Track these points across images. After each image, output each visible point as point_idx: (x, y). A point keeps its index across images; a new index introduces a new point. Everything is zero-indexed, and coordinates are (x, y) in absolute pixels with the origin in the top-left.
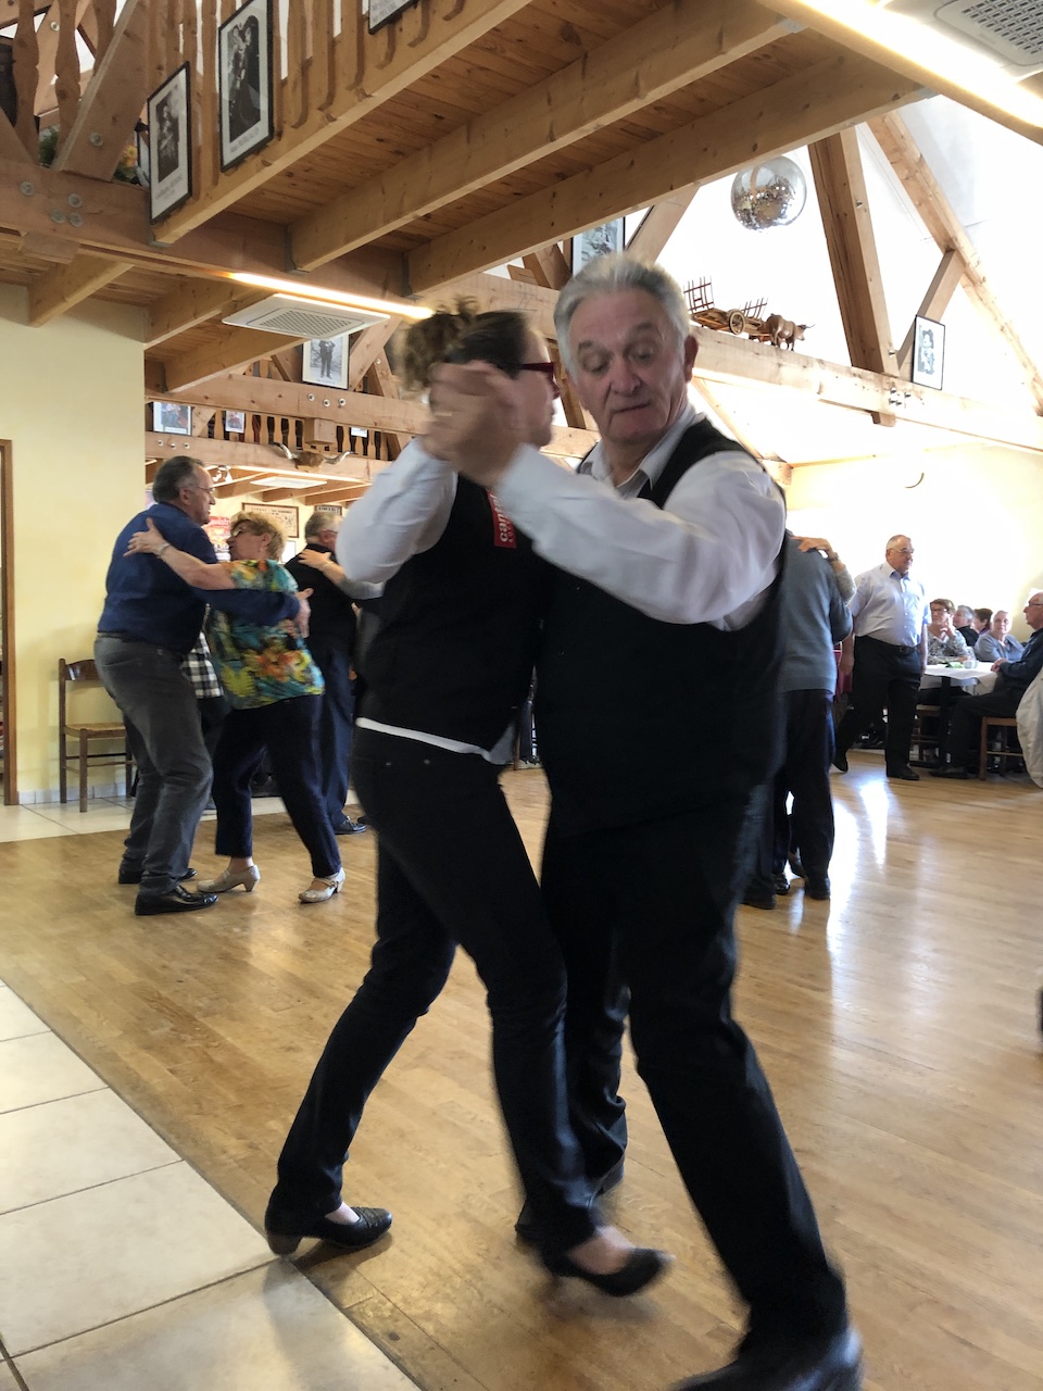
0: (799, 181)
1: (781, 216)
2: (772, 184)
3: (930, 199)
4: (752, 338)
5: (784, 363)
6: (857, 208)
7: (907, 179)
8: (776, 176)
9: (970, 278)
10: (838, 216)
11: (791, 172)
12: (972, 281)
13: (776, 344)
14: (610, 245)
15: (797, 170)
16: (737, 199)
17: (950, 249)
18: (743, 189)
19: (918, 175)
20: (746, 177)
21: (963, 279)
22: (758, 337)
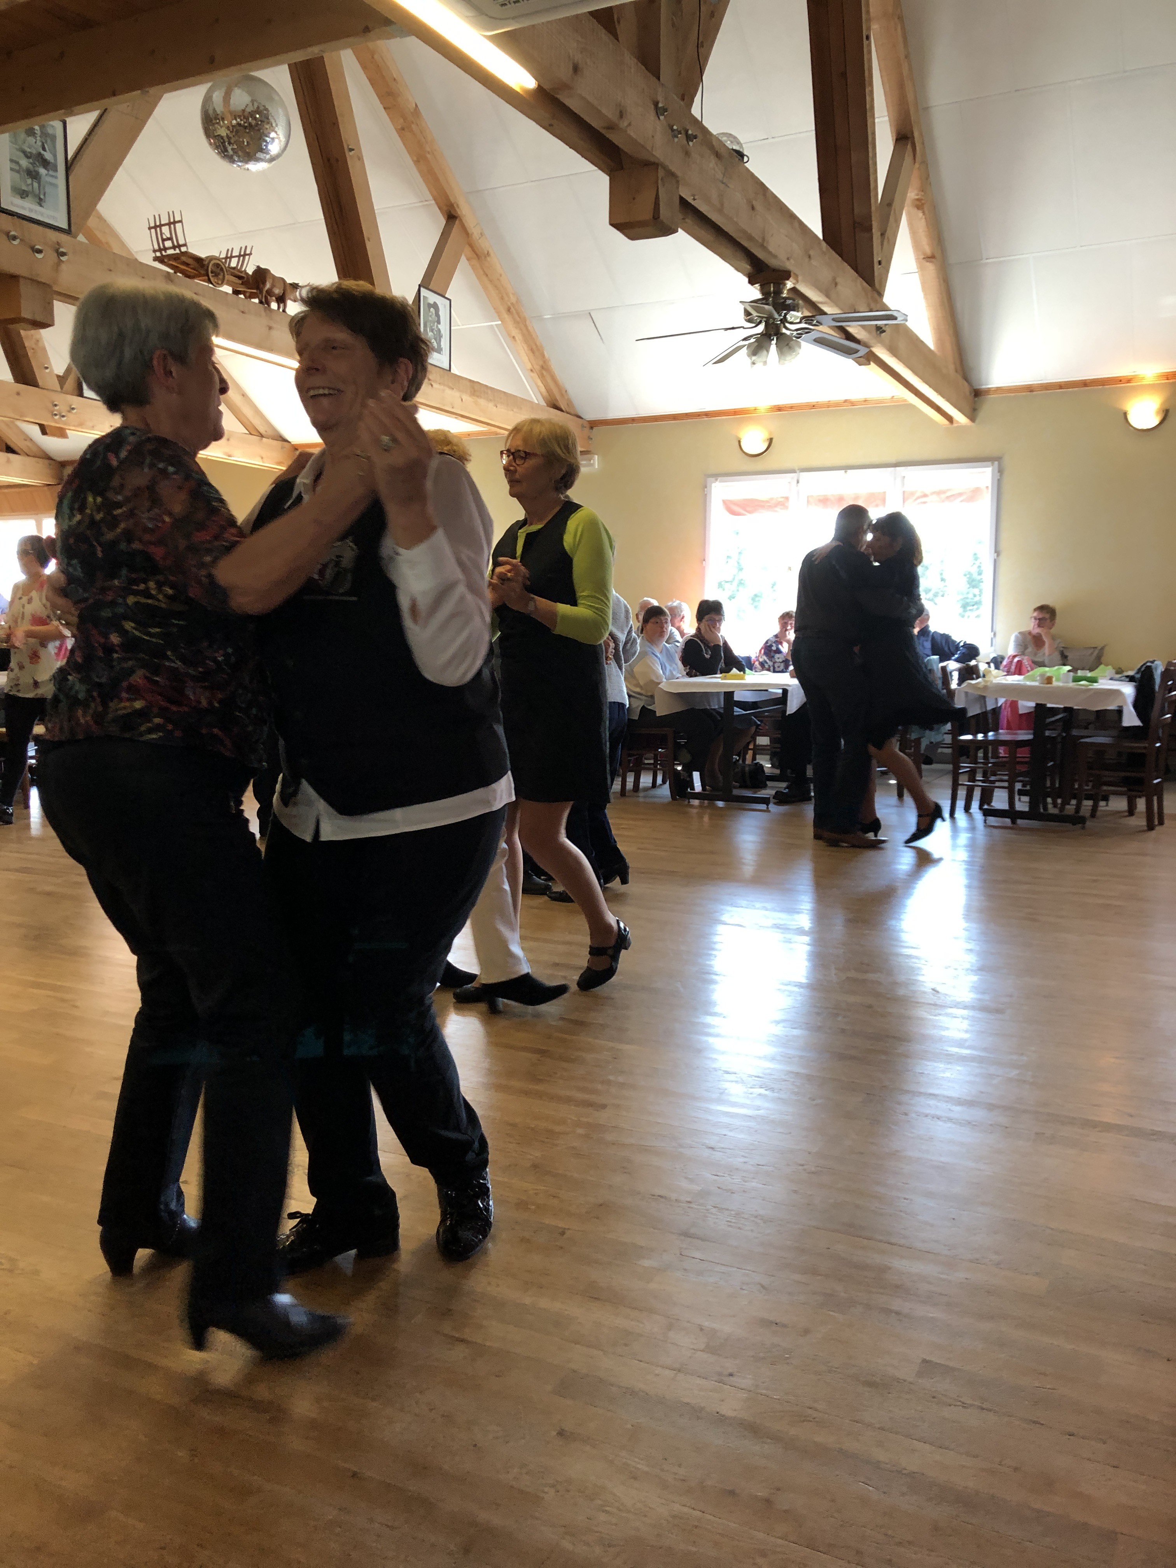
0: (280, 111)
1: (261, 150)
2: (249, 110)
3: (428, 156)
4: (236, 292)
5: (274, 325)
6: (349, 154)
7: (403, 129)
8: (253, 101)
9: (474, 251)
10: (329, 160)
11: (271, 99)
12: (477, 255)
13: (265, 302)
14: (48, 156)
15: (277, 98)
16: (209, 121)
17: (452, 217)
18: (214, 110)
19: (414, 126)
20: (218, 97)
21: (467, 250)
22: (244, 293)
